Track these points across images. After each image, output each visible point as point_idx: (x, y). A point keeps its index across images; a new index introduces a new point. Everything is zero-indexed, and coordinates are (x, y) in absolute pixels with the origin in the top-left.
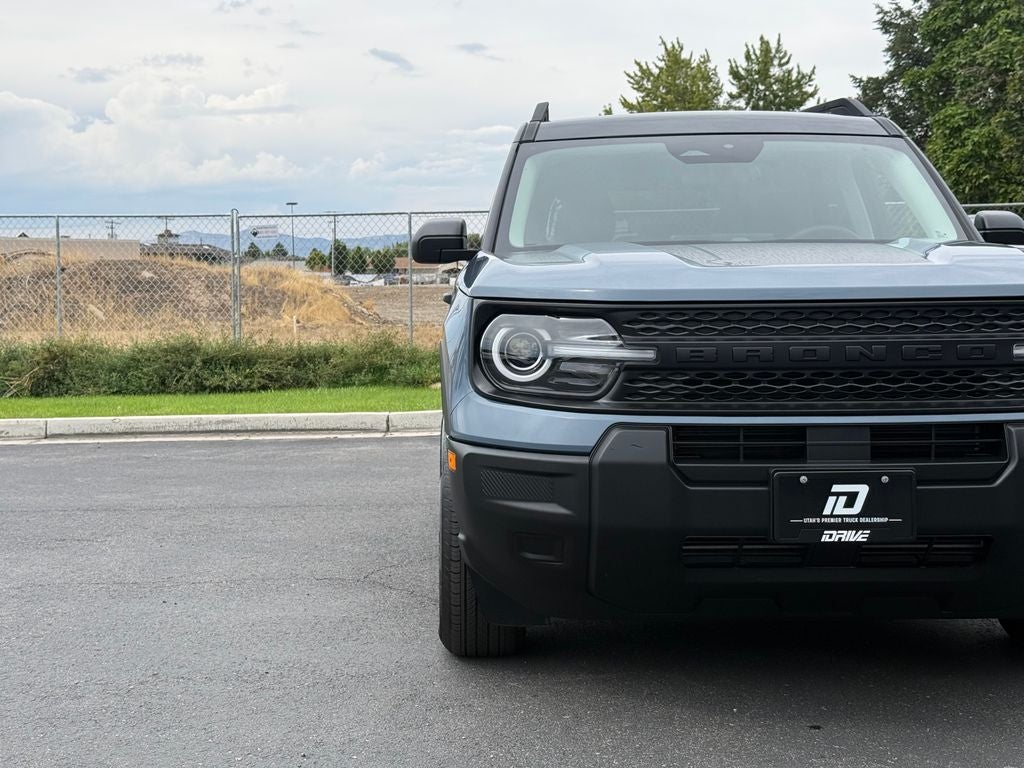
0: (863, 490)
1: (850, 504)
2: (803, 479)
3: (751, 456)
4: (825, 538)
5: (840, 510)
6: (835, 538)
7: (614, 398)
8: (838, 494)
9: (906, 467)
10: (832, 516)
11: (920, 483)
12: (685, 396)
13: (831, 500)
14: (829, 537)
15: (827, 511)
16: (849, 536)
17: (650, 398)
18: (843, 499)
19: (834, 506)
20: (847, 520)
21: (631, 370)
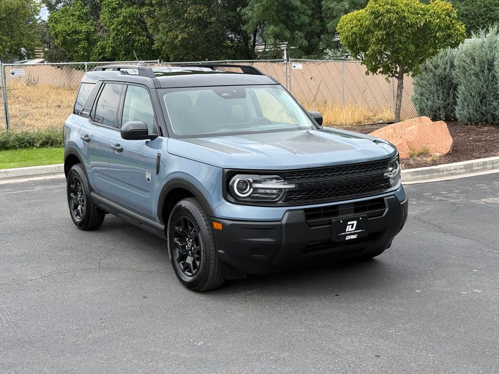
0: (355, 222)
1: (352, 227)
2: (341, 221)
3: (325, 215)
4: (347, 239)
5: (350, 230)
6: (349, 238)
7: (283, 201)
8: (349, 225)
9: (365, 214)
10: (348, 232)
11: (369, 218)
12: (305, 199)
13: (348, 226)
14: (348, 238)
15: (347, 231)
16: (353, 237)
17: (295, 200)
18: (351, 226)
19: (349, 229)
20: (352, 232)
21: (290, 192)
